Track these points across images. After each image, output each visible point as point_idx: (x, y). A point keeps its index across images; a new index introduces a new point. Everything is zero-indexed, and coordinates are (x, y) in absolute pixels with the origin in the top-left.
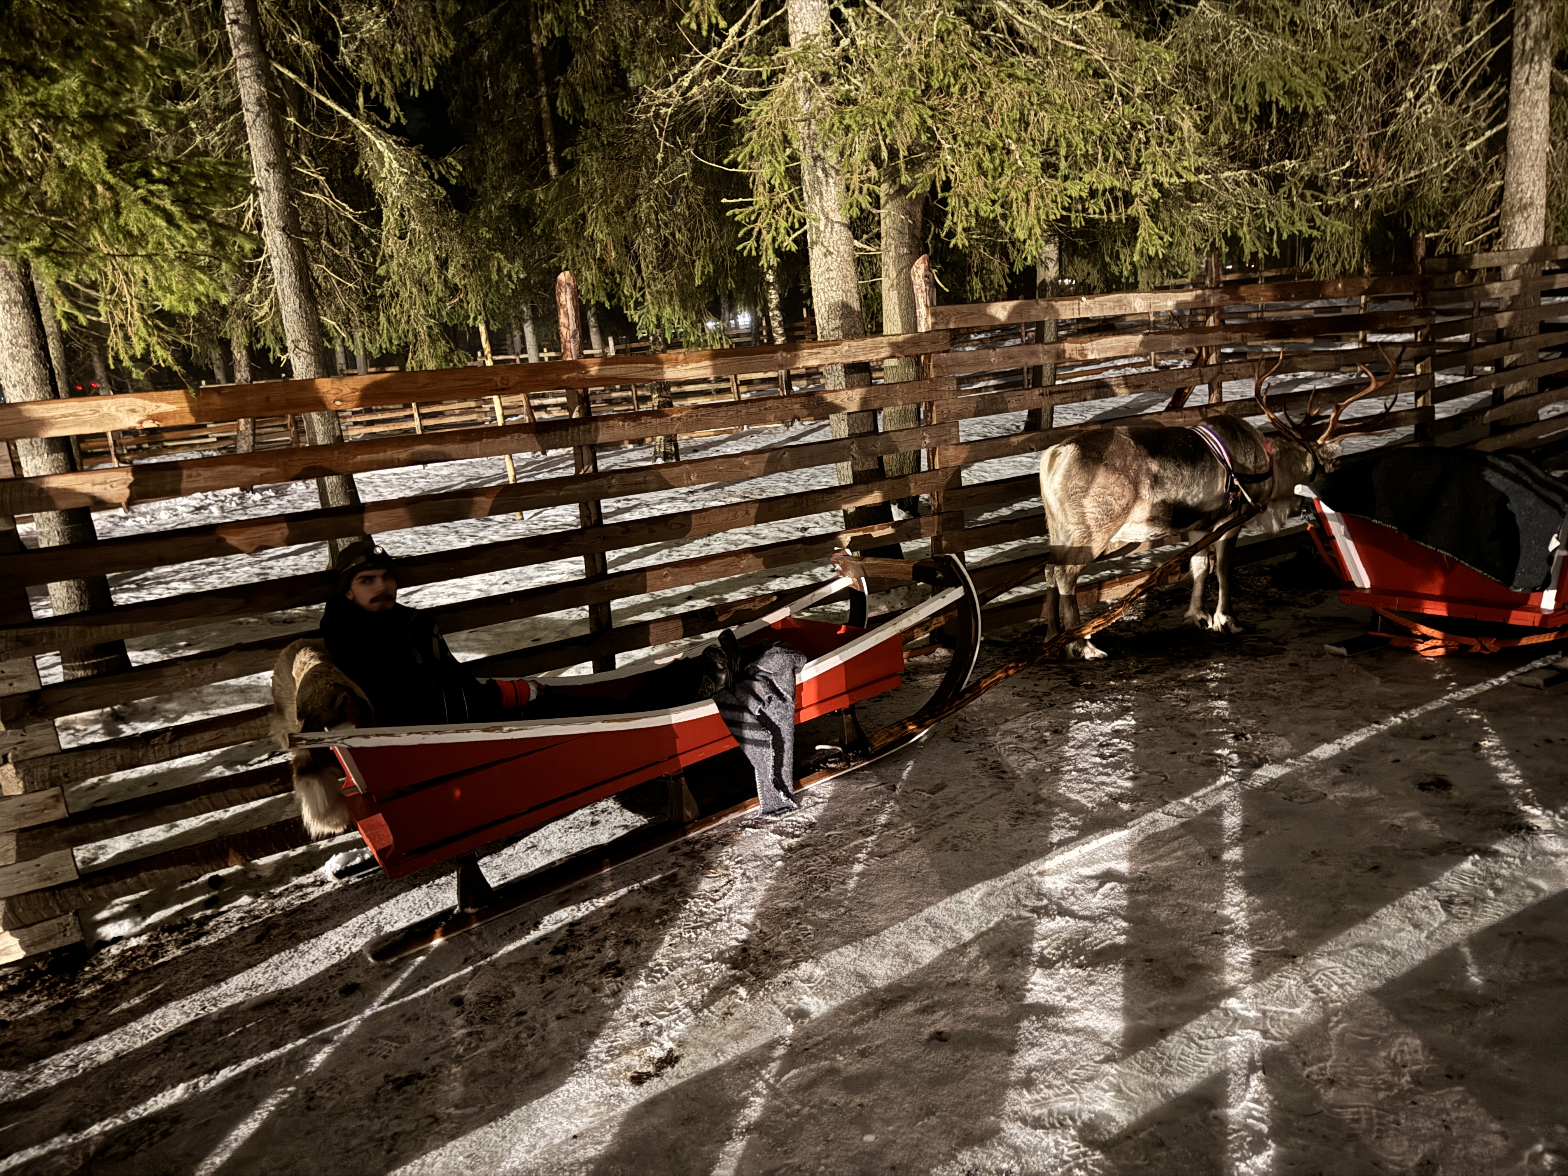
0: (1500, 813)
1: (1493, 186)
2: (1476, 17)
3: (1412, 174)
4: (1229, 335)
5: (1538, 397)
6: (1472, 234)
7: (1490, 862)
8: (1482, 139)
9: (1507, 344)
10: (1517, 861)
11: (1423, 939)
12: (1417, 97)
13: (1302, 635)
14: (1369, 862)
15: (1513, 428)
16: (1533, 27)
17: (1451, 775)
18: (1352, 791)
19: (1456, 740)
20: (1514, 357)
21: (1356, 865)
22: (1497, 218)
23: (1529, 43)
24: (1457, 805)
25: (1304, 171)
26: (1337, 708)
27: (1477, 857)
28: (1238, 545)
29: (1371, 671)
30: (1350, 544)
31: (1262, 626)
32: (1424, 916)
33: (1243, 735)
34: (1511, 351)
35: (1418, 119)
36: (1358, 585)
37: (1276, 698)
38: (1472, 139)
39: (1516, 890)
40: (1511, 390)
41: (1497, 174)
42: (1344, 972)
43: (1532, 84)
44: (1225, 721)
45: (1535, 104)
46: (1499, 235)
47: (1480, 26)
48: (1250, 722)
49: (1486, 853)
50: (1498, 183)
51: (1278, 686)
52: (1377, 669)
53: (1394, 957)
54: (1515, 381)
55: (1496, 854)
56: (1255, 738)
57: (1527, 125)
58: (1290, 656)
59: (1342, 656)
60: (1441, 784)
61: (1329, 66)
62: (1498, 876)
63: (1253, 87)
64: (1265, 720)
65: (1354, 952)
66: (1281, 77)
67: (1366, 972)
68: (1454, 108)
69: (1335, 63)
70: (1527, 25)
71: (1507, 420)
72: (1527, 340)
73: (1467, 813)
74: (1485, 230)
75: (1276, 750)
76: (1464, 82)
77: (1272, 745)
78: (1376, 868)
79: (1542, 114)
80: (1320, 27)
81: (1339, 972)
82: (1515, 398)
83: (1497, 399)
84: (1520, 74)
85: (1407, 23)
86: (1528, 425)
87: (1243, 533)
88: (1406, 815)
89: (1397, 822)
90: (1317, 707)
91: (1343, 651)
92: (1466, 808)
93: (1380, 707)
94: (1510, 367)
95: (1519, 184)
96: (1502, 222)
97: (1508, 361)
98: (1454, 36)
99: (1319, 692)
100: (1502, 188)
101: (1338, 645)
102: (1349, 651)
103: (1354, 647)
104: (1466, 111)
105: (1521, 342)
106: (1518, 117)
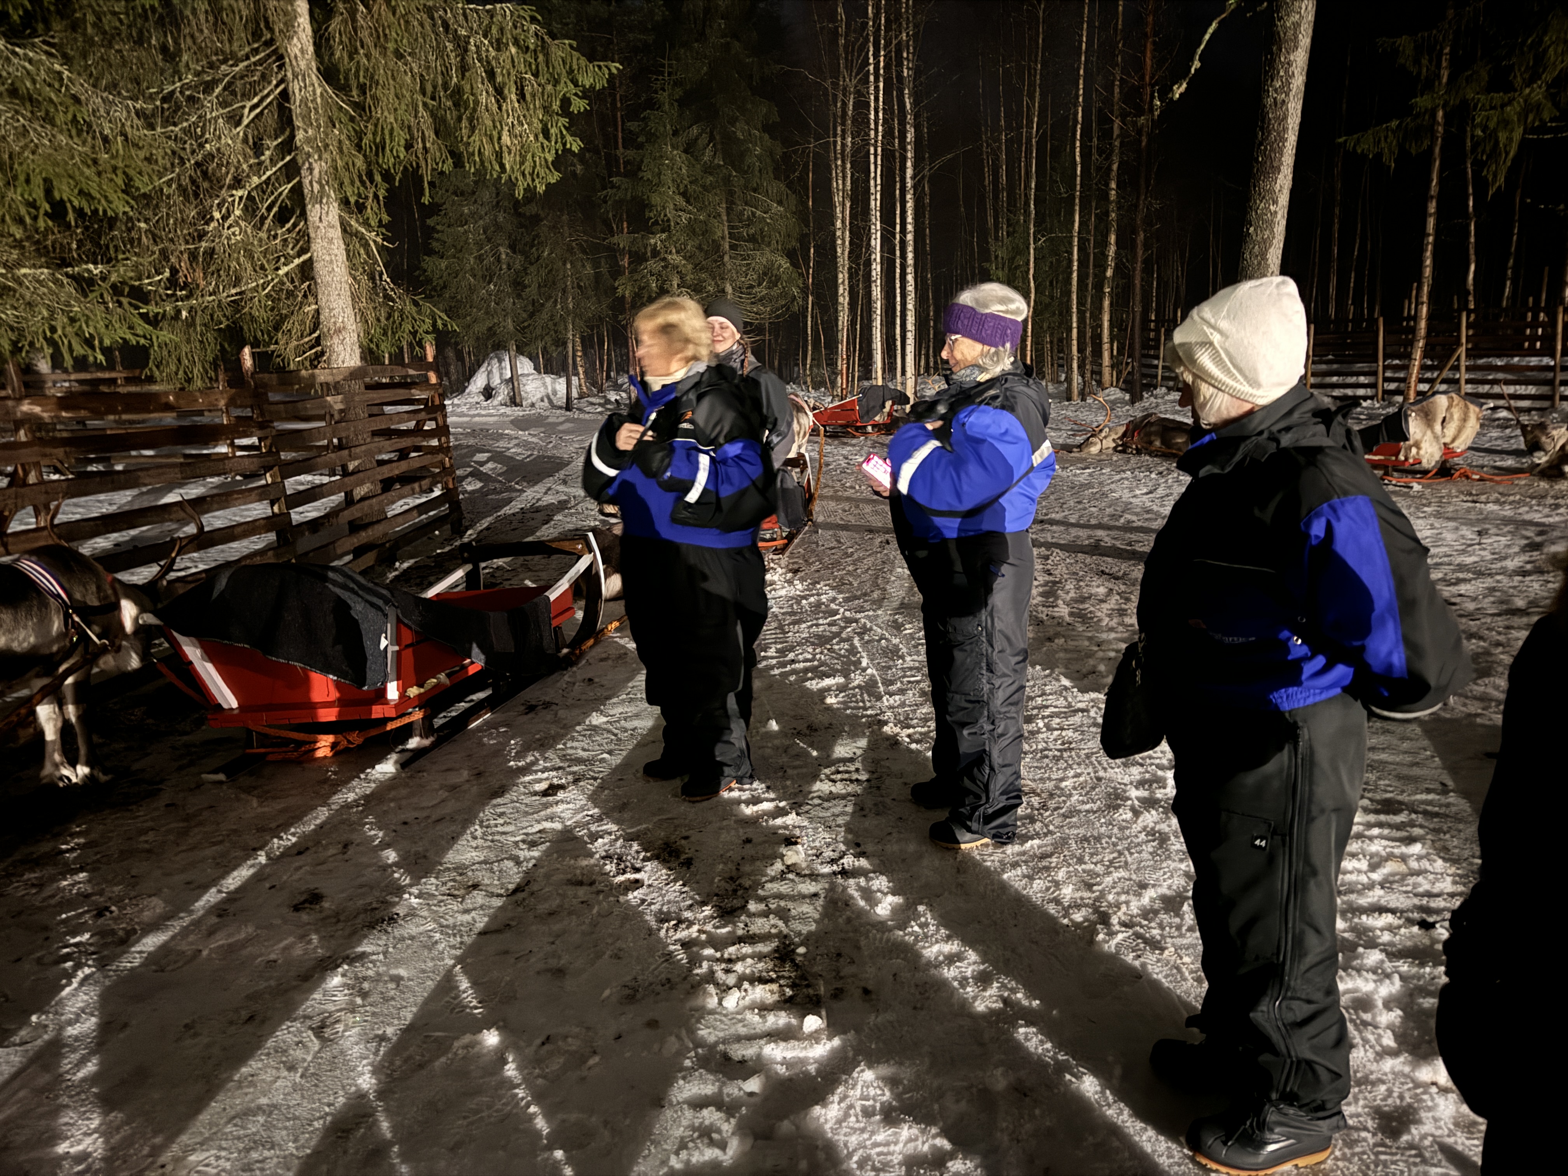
0: (366, 911)
1: (310, 309)
2: (268, 153)
3: (233, 291)
4: (48, 450)
5: (383, 497)
6: (300, 351)
7: (358, 968)
8: (292, 266)
9: (346, 452)
10: (381, 957)
11: (298, 1080)
12: (225, 218)
13: (180, 768)
14: (245, 1014)
15: (365, 526)
16: (316, 172)
17: (323, 885)
18: (229, 936)
19: (326, 848)
20: (356, 463)
21: (231, 1023)
22: (318, 338)
23: (316, 187)
24: (328, 917)
25: (114, 278)
26: (214, 844)
27: (346, 967)
28: (93, 682)
29: (249, 793)
30: (210, 667)
31: (136, 766)
32: (298, 1053)
33: (107, 909)
34: (352, 458)
35: (229, 239)
36: (225, 706)
37: (149, 851)
38: (285, 264)
39: (381, 987)
40: (360, 492)
41: (311, 299)
42: (218, 1158)
43: (325, 223)
44: (87, 896)
45: (331, 241)
46: (323, 353)
47: (273, 162)
48: (117, 889)
49: (351, 960)
50: (314, 307)
51: (151, 836)
52: (255, 788)
53: (271, 1113)
54: (361, 483)
55: (363, 956)
56: (121, 909)
57: (328, 258)
58: (165, 798)
59: (221, 782)
60: (315, 898)
61: (124, 173)
62: (365, 979)
63: (37, 181)
64: (134, 881)
65: (229, 1128)
66: (70, 177)
67: (241, 1146)
68: (263, 235)
69: (131, 172)
70: (311, 169)
71: (361, 518)
72: (363, 448)
73: (339, 921)
74: (311, 348)
75: (147, 915)
76: (269, 209)
77: (142, 910)
78: (251, 1018)
79: (338, 249)
80: (107, 131)
81: (212, 1160)
82: (363, 499)
83: (349, 501)
84: (314, 212)
85: (201, 146)
86: (378, 522)
87: (95, 670)
88: (282, 945)
89: (273, 957)
90: (192, 849)
91: (221, 777)
92: (337, 916)
93: (258, 830)
94: (353, 473)
95: (331, 310)
96: (323, 342)
97: (351, 466)
98: (250, 166)
99: (196, 830)
100: (318, 312)
101: (215, 772)
102: (228, 777)
103: (231, 770)
104: (275, 237)
105: (358, 450)
106: (318, 248)
